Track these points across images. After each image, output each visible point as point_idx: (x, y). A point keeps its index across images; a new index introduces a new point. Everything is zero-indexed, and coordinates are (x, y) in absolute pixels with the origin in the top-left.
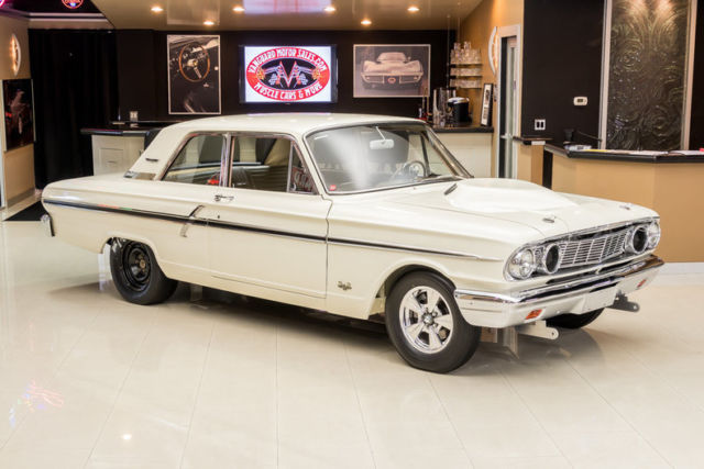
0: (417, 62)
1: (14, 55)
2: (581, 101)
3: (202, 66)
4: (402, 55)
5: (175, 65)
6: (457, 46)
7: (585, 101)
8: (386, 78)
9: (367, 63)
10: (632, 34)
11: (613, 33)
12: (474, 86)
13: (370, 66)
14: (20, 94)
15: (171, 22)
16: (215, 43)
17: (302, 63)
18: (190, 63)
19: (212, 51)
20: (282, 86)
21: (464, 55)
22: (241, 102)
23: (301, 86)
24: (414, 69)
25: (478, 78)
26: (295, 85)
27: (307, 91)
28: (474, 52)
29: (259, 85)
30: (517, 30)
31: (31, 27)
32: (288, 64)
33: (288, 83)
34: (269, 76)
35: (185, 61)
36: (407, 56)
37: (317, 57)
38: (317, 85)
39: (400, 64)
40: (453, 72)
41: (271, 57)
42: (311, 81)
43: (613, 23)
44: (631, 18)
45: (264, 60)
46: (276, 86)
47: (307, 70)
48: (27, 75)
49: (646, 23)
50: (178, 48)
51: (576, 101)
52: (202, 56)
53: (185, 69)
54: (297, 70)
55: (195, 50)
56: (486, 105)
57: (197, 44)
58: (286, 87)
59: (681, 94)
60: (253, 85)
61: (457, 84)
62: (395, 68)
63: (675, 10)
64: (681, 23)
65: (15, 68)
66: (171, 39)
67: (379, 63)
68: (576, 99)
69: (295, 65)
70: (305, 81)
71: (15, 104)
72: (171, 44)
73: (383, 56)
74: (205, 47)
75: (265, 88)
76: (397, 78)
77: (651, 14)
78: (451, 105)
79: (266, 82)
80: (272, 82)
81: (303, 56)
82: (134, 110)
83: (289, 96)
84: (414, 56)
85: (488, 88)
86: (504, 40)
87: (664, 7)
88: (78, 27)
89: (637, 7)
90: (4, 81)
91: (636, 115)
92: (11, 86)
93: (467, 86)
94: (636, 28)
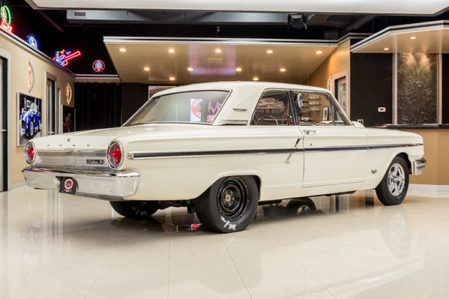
0: (282, 102)
1: (68, 94)
2: (382, 110)
4: (274, 100)
7: (384, 110)
8: (265, 110)
10: (408, 74)
11: (398, 73)
12: (316, 110)
15: (151, 79)
20: (210, 113)
24: (280, 105)
25: (319, 105)
30: (346, 73)
31: (76, 81)
33: (213, 112)
39: (273, 104)
43: (398, 68)
44: (407, 66)
48: (72, 106)
49: (415, 68)
51: (379, 110)
54: (217, 106)
59: (436, 106)
60: (194, 113)
62: (270, 105)
63: (430, 62)
64: (434, 69)
65: (69, 101)
66: (151, 88)
67: (260, 103)
68: (379, 109)
69: (218, 103)
72: (151, 91)
76: (271, 110)
77: (418, 64)
85: (326, 109)
86: (336, 81)
87: (425, 60)
88: (101, 82)
89: (410, 60)
90: (64, 106)
91: (413, 116)
92: (66, 110)
93: (313, 110)
94: (411, 71)
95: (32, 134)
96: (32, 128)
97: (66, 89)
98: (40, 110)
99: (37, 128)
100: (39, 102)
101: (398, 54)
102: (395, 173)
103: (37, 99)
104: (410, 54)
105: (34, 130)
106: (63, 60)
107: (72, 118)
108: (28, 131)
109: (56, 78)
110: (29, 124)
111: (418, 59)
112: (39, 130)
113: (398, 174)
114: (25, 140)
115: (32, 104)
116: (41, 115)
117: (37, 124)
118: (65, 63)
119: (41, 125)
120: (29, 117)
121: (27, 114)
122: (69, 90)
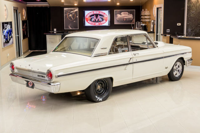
0: (132, 15)
1: (24, 14)
2: (179, 24)
3: (73, 16)
4: (127, 13)
5: (66, 16)
6: (143, 10)
8: (123, 19)
9: (118, 15)
10: (193, 6)
11: (188, 6)
12: (148, 21)
13: (119, 16)
14: (25, 24)
15: (65, 4)
16: (77, 10)
17: (100, 15)
18: (70, 15)
19: (76, 12)
20: (95, 21)
21: (145, 13)
22: (84, 26)
23: (100, 21)
24: (131, 16)
25: (149, 19)
26: (98, 21)
27: (102, 23)
28: (148, 12)
29: (89, 21)
30: (162, 6)
31: (27, 6)
32: (97, 15)
33: (97, 21)
34: (91, 19)
35: (69, 15)
36: (129, 13)
37: (104, 13)
38: (105, 21)
39: (127, 15)
40: (142, 17)
41: (92, 13)
42: (103, 20)
43: (188, 4)
44: (192, 2)
45: (90, 14)
46: (93, 21)
47: (102, 17)
48: (26, 19)
49: (196, 3)
50: (67, 11)
52: (73, 13)
53: (69, 17)
54: (99, 17)
55: (71, 12)
56: (152, 26)
57: (72, 10)
58: (96, 22)
60: (87, 21)
61: (143, 20)
65: (24, 18)
66: (65, 9)
67: (121, 15)
68: (178, 24)
69: (99, 16)
70: (101, 20)
71: (24, 27)
72: (65, 10)
73: (122, 13)
74: (74, 11)
75: (90, 22)
76: (126, 19)
77: (198, 1)
79: (91, 20)
80: (92, 20)
81: (101, 13)
82: (55, 28)
83: (97, 24)
85: (153, 21)
86: (158, 9)
88: (40, 6)
90: (22, 21)
91: (194, 28)
92: (24, 22)
93: (147, 21)
94: (194, 5)
95: (8, 40)
96: (8, 37)
97: (23, 11)
98: (11, 27)
99: (11, 36)
100: (11, 23)
102: (177, 66)
103: (10, 22)
105: (9, 37)
107: (26, 26)
108: (7, 39)
109: (17, 8)
110: (7, 36)
112: (12, 37)
113: (179, 67)
114: (6, 44)
115: (8, 26)
116: (12, 29)
117: (10, 34)
119: (12, 34)
120: (7, 32)
121: (6, 31)
122: (24, 12)
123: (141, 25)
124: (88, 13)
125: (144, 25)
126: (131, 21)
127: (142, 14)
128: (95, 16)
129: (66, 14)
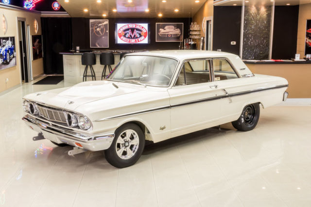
0: (179, 29)
1: (36, 27)
2: (233, 43)
3: (102, 30)
4: (173, 27)
5: (92, 30)
6: (192, 23)
7: (235, 43)
8: (168, 35)
9: (160, 29)
10: (251, 20)
11: (245, 19)
12: (198, 38)
13: (162, 30)
14: (38, 40)
15: (91, 15)
16: (107, 22)
17: (137, 30)
18: (98, 29)
19: (106, 25)
20: (130, 37)
21: (194, 27)
22: (116, 43)
23: (137, 38)
24: (178, 32)
25: (199, 35)
26: (135, 37)
27: (139, 39)
28: (198, 26)
29: (122, 37)
30: (212, 18)
32: (133, 30)
33: (133, 36)
34: (126, 34)
35: (96, 29)
36: (175, 27)
37: (143, 28)
38: (143, 37)
39: (173, 30)
40: (191, 33)
41: (127, 27)
42: (141, 36)
43: (245, 16)
44: (251, 14)
45: (124, 28)
46: (128, 38)
47: (140, 32)
48: (40, 34)
49: (256, 16)
50: (94, 24)
51: (231, 43)
52: (102, 27)
53: (96, 32)
54: (136, 32)
55: (100, 25)
56: (201, 45)
57: (100, 23)
58: (132, 38)
59: (269, 41)
60: (120, 37)
61: (192, 37)
62: (171, 31)
63: (267, 11)
64: (269, 15)
65: (36, 31)
66: (91, 21)
67: (165, 29)
69: (135, 30)
70: (139, 36)
71: (36, 43)
72: (91, 23)
73: (166, 27)
74: (103, 24)
75: (124, 39)
76: (171, 35)
77: (258, 12)
78: (190, 44)
79: (125, 36)
80: (127, 36)
81: (138, 27)
82: (78, 46)
83: (133, 41)
84: (178, 27)
85: (202, 38)
86: (208, 22)
87: (263, 10)
89: (253, 10)
90: (32, 36)
91: (253, 48)
92: (34, 38)
93: (196, 38)
94: (253, 18)
95: (8, 61)
96: (8, 57)
97: (34, 23)
98: (14, 44)
99: (12, 56)
100: (13, 39)
101: (245, 6)
103: (11, 38)
104: (253, 6)
105: (10, 57)
106: (31, 4)
107: (40, 42)
108: (5, 60)
109: (25, 19)
110: (6, 55)
111: (258, 9)
112: (14, 57)
114: (3, 66)
115: (7, 42)
116: (14, 47)
117: (12, 53)
118: (33, 5)
119: (15, 53)
120: (6, 50)
121: (4, 49)
122: (36, 24)
123: (189, 43)
124: (120, 27)
125: (192, 43)
126: (178, 38)
127: (191, 29)
128: (130, 30)
129: (93, 27)
